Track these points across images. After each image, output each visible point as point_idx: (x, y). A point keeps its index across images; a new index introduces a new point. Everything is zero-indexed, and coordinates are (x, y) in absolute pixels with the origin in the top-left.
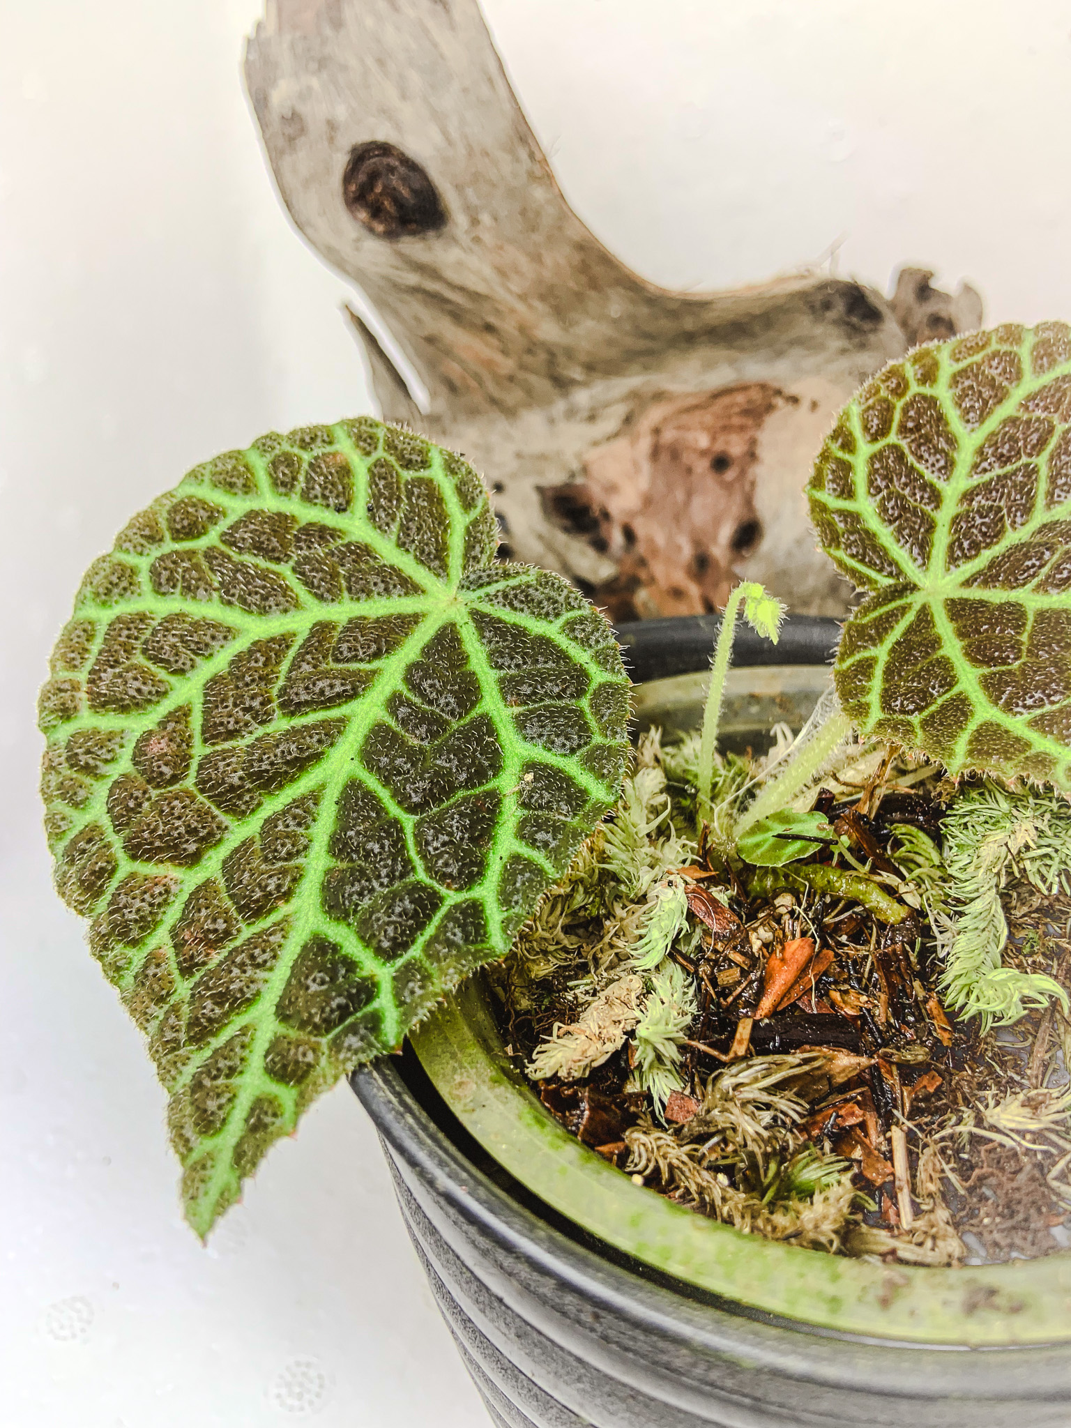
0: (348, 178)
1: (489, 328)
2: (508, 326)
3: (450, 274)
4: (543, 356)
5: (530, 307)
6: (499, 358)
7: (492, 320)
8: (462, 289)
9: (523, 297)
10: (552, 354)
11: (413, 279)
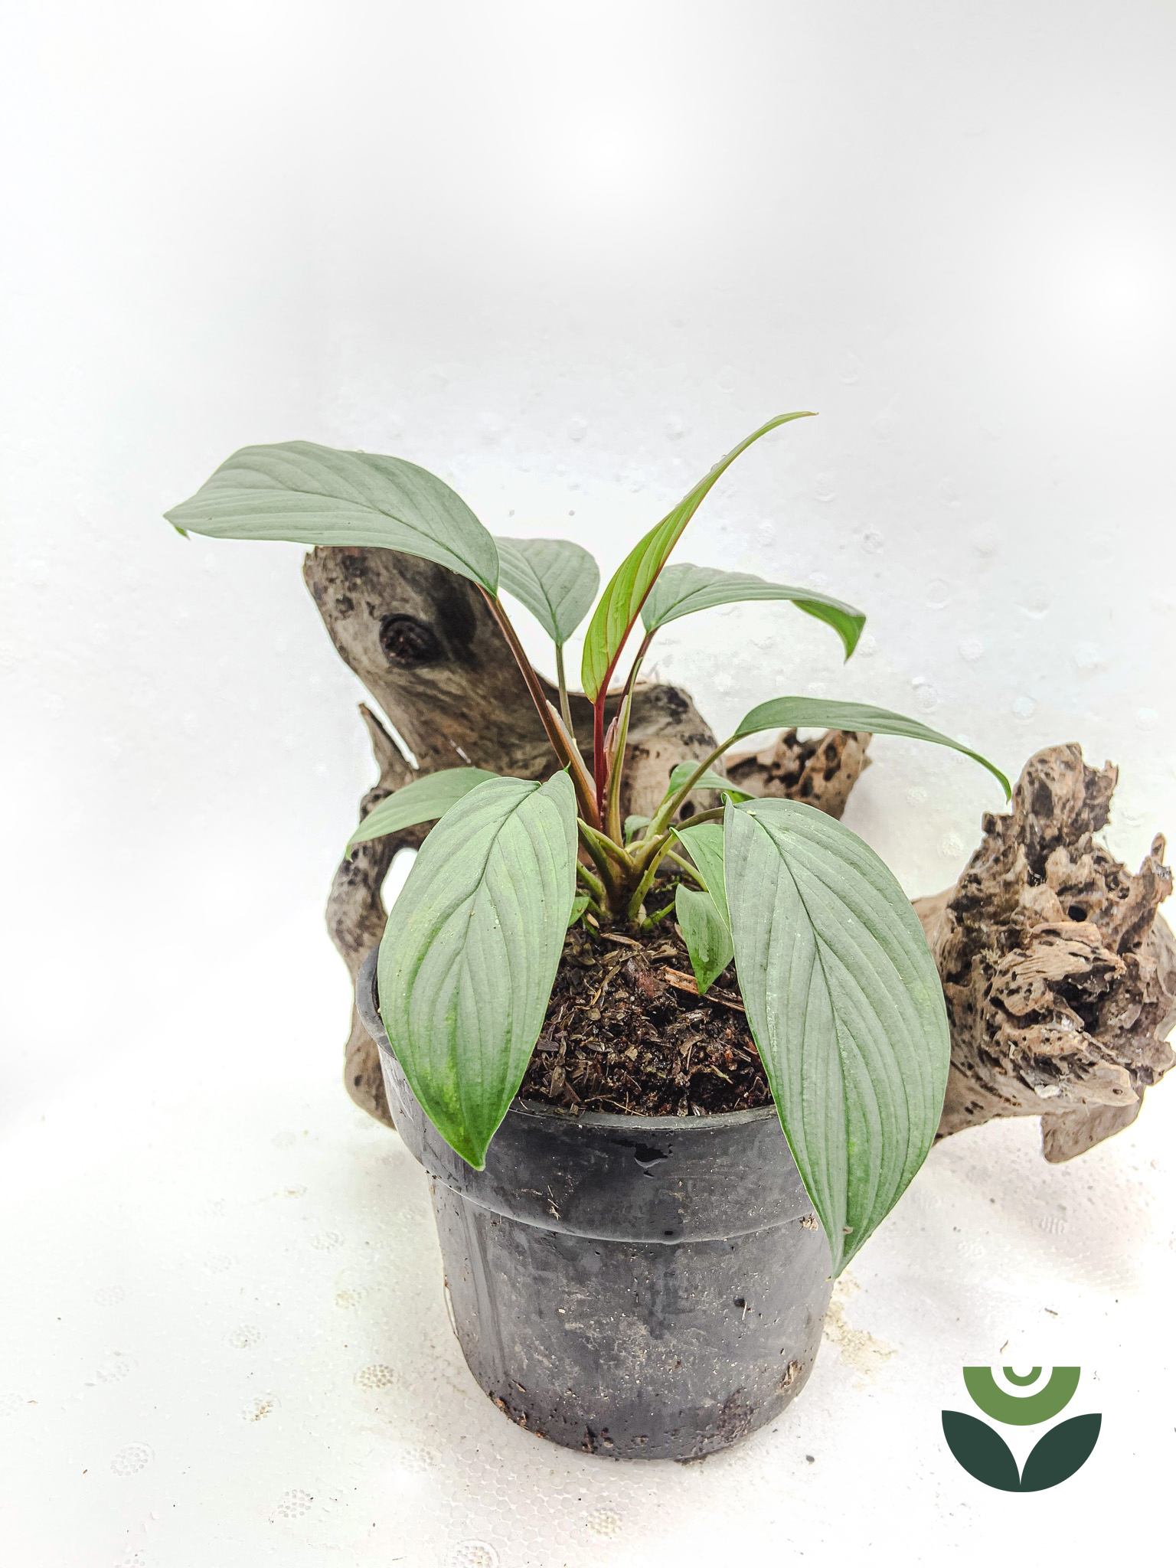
0: (383, 635)
1: (464, 716)
2: (474, 714)
3: (442, 685)
4: (495, 730)
5: (490, 703)
6: (468, 732)
7: (465, 710)
8: (448, 693)
9: (484, 697)
10: (500, 728)
11: (421, 689)
